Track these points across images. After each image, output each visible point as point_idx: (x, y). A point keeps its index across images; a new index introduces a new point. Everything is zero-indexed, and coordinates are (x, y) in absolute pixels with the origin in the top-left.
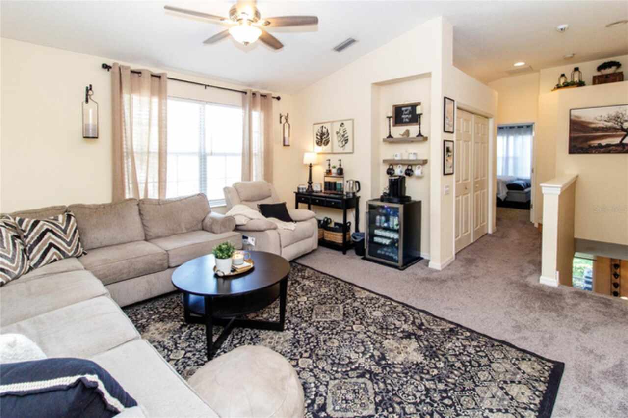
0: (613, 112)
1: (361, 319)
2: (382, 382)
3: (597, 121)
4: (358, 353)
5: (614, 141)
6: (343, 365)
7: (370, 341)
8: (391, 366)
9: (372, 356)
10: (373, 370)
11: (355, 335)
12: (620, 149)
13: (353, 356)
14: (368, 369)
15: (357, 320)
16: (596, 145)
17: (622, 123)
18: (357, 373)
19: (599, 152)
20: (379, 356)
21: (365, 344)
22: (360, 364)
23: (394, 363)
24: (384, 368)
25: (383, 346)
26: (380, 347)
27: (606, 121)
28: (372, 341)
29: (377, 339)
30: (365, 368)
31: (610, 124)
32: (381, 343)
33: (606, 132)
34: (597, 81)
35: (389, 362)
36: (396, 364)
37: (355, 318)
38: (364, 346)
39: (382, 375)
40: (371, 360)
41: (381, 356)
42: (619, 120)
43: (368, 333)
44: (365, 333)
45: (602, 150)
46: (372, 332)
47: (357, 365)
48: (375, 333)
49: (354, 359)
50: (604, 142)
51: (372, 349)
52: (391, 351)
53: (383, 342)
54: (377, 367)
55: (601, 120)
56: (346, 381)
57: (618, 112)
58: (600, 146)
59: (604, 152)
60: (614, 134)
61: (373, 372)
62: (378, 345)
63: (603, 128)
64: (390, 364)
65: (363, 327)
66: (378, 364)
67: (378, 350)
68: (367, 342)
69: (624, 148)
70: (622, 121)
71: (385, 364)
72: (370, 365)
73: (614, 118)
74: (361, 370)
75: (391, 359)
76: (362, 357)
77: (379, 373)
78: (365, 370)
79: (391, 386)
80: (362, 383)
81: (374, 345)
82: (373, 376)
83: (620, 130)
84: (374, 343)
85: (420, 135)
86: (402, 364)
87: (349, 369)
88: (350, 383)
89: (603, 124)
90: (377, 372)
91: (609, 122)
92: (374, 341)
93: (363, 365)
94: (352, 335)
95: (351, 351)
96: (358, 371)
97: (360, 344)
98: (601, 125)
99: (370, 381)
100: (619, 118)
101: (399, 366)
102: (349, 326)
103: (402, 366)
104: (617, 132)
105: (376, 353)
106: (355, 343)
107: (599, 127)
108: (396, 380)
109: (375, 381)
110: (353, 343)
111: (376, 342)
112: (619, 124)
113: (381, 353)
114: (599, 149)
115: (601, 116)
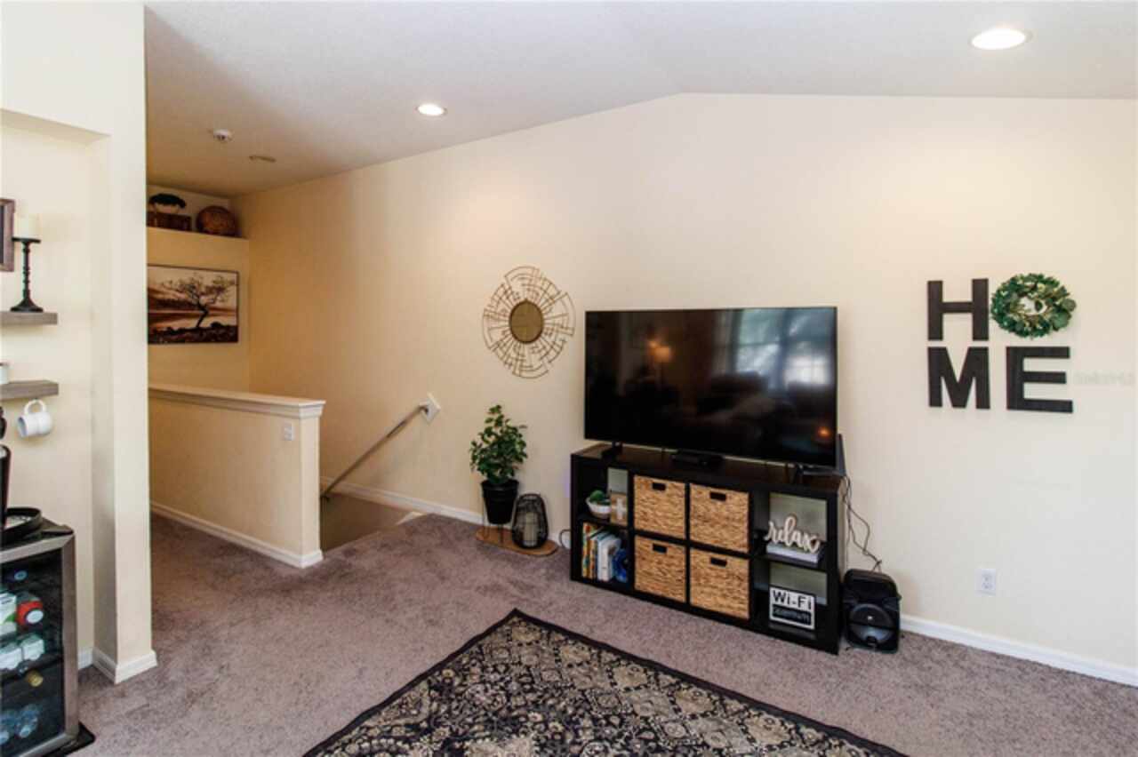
0: (186, 276)
3: (164, 290)
5: (188, 324)
12: (196, 336)
16: (165, 330)
17: (198, 297)
19: (170, 342)
27: (177, 291)
31: (183, 296)
33: (179, 308)
34: (156, 221)
42: (195, 291)
45: (174, 337)
50: (176, 325)
55: (171, 289)
57: (193, 279)
58: (170, 331)
59: (177, 342)
60: (190, 312)
63: (173, 301)
69: (201, 335)
70: (199, 293)
73: (188, 287)
83: (196, 308)
85: (27, 305)
89: (174, 295)
91: (181, 292)
98: (171, 297)
100: (194, 287)
104: (193, 310)
107: (169, 300)
112: (196, 298)
114: (169, 337)
115: (171, 282)
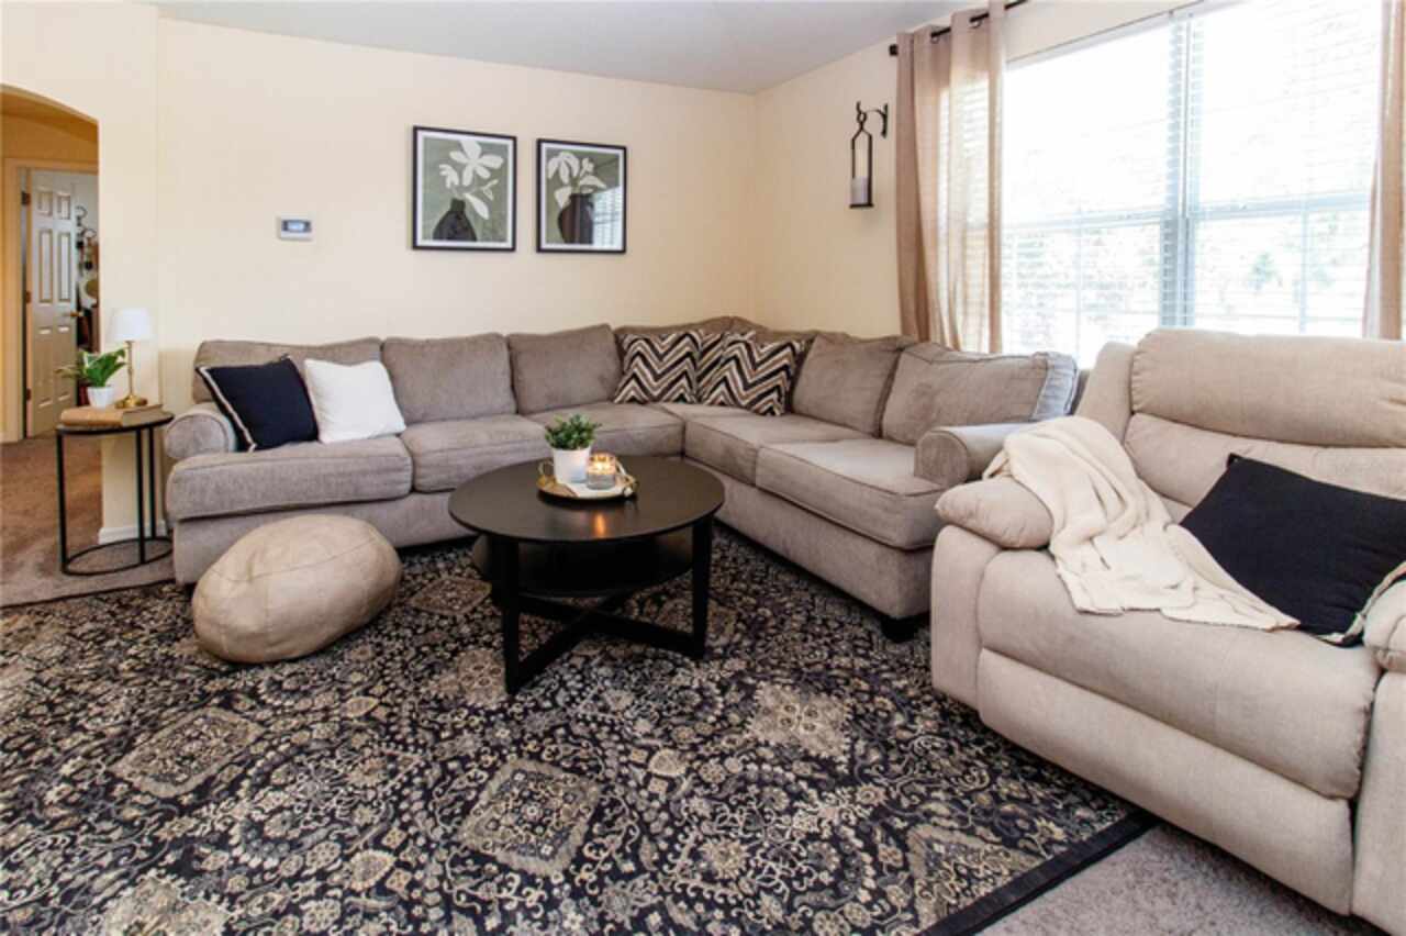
1: (409, 904)
2: (135, 818)
4: (272, 813)
6: (276, 767)
7: (273, 870)
8: (135, 869)
9: (222, 842)
10: (185, 818)
11: (341, 839)
13: (273, 799)
14: (204, 809)
15: (413, 885)
18: (221, 782)
20: (200, 859)
21: (283, 848)
22: (238, 799)
23: (133, 883)
24: (157, 844)
25: (215, 898)
26: (222, 885)
28: (268, 877)
29: (260, 899)
30: (212, 806)
32: (233, 898)
35: (153, 873)
36: (123, 888)
37: (431, 883)
38: (278, 841)
39: (147, 831)
40: (213, 831)
41: (195, 865)
43: (314, 885)
44: (322, 874)
46: (306, 899)
47: (241, 793)
48: (294, 909)
49: (265, 795)
51: (244, 858)
52: (174, 908)
53: (230, 909)
54: (179, 835)
56: (230, 755)
61: (181, 816)
62: (236, 883)
64: (144, 871)
65: (358, 886)
66: (186, 843)
67: (220, 872)
68: (282, 859)
71: (162, 859)
72: (204, 820)
74: (218, 795)
75: (149, 886)
76: (249, 816)
77: (161, 826)
78: (207, 803)
79: (103, 832)
80: (185, 781)
81: (251, 874)
82: (173, 809)
84: (257, 880)
86: (100, 908)
87: (251, 772)
88: (215, 760)
90: (167, 825)
92: (265, 882)
93: (223, 805)
94: (349, 832)
95: (298, 800)
96: (222, 786)
97: (295, 834)
99: (171, 795)
101: (109, 892)
102: (404, 845)
103: (97, 900)
105: (215, 860)
106: (314, 824)
108: (94, 853)
109: (157, 806)
110: (318, 819)
111: (251, 887)
113: (202, 872)
